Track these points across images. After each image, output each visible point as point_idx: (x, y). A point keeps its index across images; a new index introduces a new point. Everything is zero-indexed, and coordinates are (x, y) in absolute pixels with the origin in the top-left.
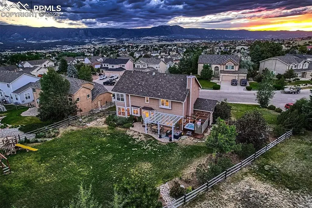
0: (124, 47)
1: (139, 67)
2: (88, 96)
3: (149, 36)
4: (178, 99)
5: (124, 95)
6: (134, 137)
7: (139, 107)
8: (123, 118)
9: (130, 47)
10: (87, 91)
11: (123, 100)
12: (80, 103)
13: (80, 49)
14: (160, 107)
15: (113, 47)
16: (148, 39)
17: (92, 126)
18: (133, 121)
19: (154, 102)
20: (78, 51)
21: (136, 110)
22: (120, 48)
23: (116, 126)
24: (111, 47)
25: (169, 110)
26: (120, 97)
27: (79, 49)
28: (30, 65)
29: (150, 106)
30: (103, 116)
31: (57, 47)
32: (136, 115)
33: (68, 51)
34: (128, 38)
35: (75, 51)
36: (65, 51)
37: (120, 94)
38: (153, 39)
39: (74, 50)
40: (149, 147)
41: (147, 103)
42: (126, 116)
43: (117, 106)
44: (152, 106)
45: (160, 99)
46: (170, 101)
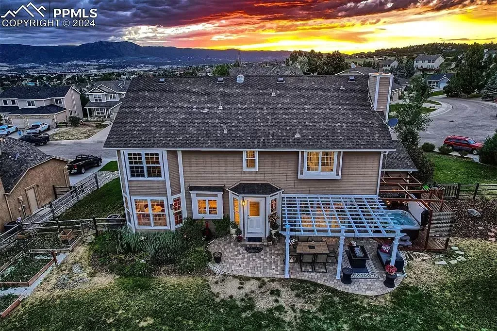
0: (31, 80)
1: (100, 100)
3: (77, 60)
7: (219, 189)
9: (44, 78)
11: (154, 173)
14: (300, 177)
18: (203, 239)
19: (277, 164)
21: (207, 199)
23: (149, 271)
25: (330, 184)
26: (144, 165)
29: (260, 180)
32: (208, 216)
37: (144, 151)
38: (88, 65)
41: (248, 170)
42: (172, 226)
43: (133, 198)
44: (266, 178)
45: (303, 152)
46: (339, 153)
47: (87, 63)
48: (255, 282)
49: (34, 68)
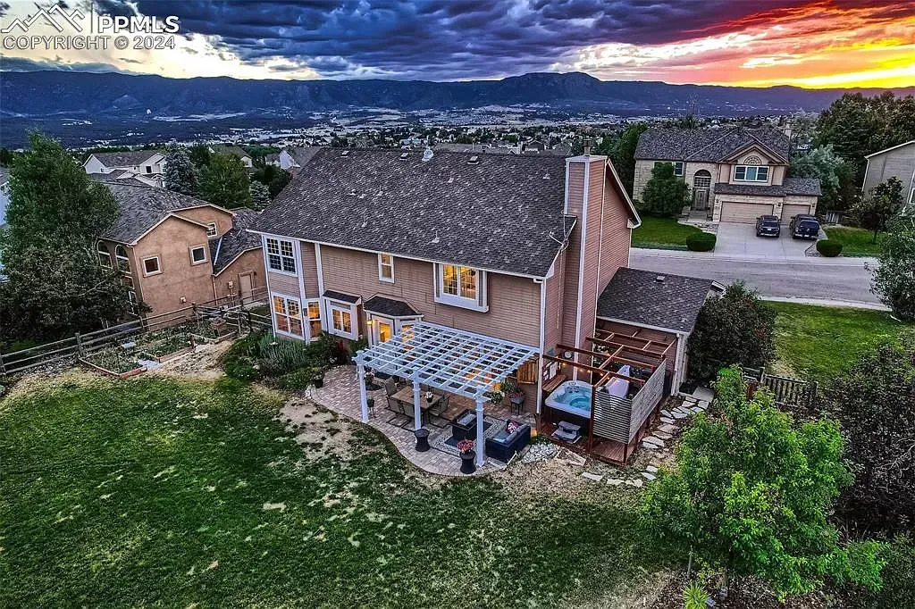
0: (419, 135)
2: (198, 254)
3: (493, 104)
4: (515, 266)
5: (296, 242)
6: (300, 439)
7: (353, 299)
8: (293, 342)
9: (438, 133)
10: (192, 234)
11: (290, 266)
12: (163, 281)
13: (294, 137)
14: (437, 300)
15: (388, 135)
16: (492, 113)
17: (162, 372)
18: (332, 361)
19: (414, 278)
20: (287, 143)
21: (341, 310)
22: (406, 137)
23: (253, 377)
24: (383, 134)
25: (477, 318)
26: (280, 255)
27: (290, 139)
28: (103, 167)
29: (398, 296)
30: (225, 332)
31: (231, 134)
32: (341, 333)
33: (259, 143)
35: (280, 144)
36: (253, 142)
37: (279, 238)
38: (509, 112)
39: (277, 140)
40: (350, 495)
41: (387, 280)
42: (307, 337)
43: (273, 294)
44: (405, 295)
45: (437, 264)
46: (481, 272)
47: (508, 109)
48: (329, 416)
49: (431, 116)
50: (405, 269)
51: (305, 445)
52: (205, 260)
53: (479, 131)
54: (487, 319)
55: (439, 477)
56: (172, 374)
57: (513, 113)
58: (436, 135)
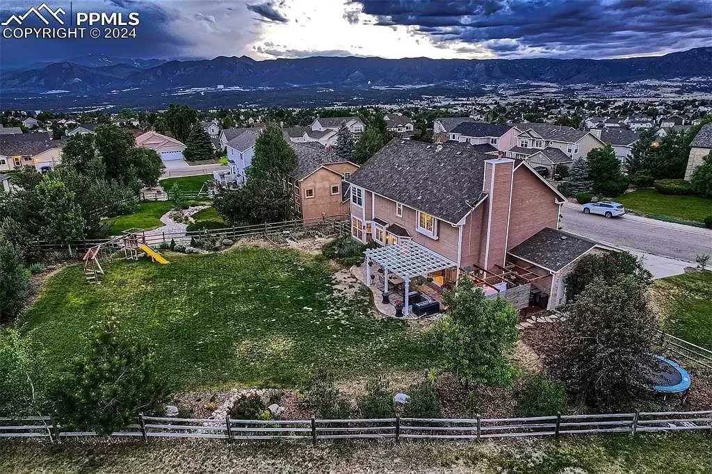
0: (568, 106)
1: (526, 146)
2: (335, 189)
3: (651, 78)
5: (363, 190)
7: (384, 224)
10: (333, 178)
11: (360, 203)
12: (314, 202)
13: (466, 104)
14: (417, 230)
15: (541, 105)
16: (647, 87)
17: (296, 248)
19: (409, 217)
20: (459, 109)
21: (380, 229)
22: (557, 107)
23: (332, 257)
24: (538, 104)
26: (357, 195)
27: (463, 105)
28: (321, 127)
29: (403, 225)
30: (331, 233)
31: (422, 100)
32: (379, 242)
33: (440, 107)
34: (590, 81)
35: (455, 109)
36: (435, 107)
37: (357, 187)
38: (664, 86)
39: (452, 106)
40: (340, 312)
41: (398, 215)
42: (364, 241)
43: (353, 216)
44: (406, 225)
45: (418, 212)
46: (435, 219)
47: (665, 83)
48: (354, 280)
49: (586, 89)
50: (407, 213)
51: (335, 289)
52: (338, 193)
53: (626, 104)
54: (436, 244)
55: (383, 315)
56: (300, 249)
57: (669, 87)
58: (583, 107)
